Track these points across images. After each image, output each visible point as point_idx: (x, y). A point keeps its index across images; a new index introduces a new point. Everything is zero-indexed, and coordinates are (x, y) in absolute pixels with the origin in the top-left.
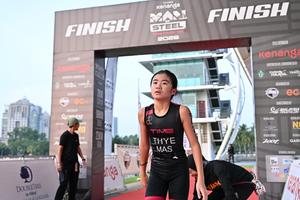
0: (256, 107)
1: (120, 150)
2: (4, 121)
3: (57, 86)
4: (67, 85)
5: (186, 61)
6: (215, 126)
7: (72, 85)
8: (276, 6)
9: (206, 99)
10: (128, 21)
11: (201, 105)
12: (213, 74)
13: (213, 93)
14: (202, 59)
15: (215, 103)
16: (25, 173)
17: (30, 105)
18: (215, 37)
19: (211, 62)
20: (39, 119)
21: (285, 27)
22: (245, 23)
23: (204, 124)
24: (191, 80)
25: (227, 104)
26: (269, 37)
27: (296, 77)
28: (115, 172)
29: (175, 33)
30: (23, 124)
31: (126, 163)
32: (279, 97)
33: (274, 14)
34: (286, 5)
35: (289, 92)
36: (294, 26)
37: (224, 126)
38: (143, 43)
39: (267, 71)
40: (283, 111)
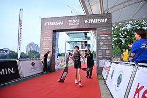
0: (97, 47)
1: (60, 58)
2: (27, 49)
3: (42, 40)
5: (79, 33)
6: (86, 51)
7: (46, 40)
8: (104, 19)
9: (84, 43)
10: (62, 22)
11: (82, 45)
12: (86, 37)
13: (86, 42)
14: (83, 33)
15: (86, 45)
16: (33, 64)
19: (86, 34)
21: (106, 25)
22: (95, 24)
25: (89, 45)
26: (101, 28)
27: (108, 39)
29: (76, 26)
31: (61, 61)
32: (103, 45)
33: (103, 22)
34: (106, 19)
35: (106, 43)
36: (108, 25)
39: (100, 37)
40: (104, 48)
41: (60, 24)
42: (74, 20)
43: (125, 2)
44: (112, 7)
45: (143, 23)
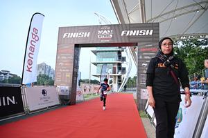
1: (82, 85)
3: (59, 57)
4: (63, 58)
5: (109, 51)
6: (119, 77)
8: (148, 31)
9: (116, 66)
11: (114, 68)
12: (120, 57)
13: (119, 64)
14: (116, 51)
15: (120, 68)
16: (44, 92)
17: (46, 65)
18: (124, 42)
19: (119, 53)
20: (49, 71)
21: (151, 39)
22: (135, 37)
23: (115, 76)
24: (111, 59)
25: (124, 69)
26: (145, 43)
28: (80, 93)
30: (43, 73)
31: (85, 90)
33: (147, 34)
34: (152, 31)
36: (155, 39)
37: (122, 77)
38: (94, 42)
39: (143, 56)
41: (85, 36)
42: (105, 31)
43: (176, 10)
44: (158, 17)
45: (200, 40)
